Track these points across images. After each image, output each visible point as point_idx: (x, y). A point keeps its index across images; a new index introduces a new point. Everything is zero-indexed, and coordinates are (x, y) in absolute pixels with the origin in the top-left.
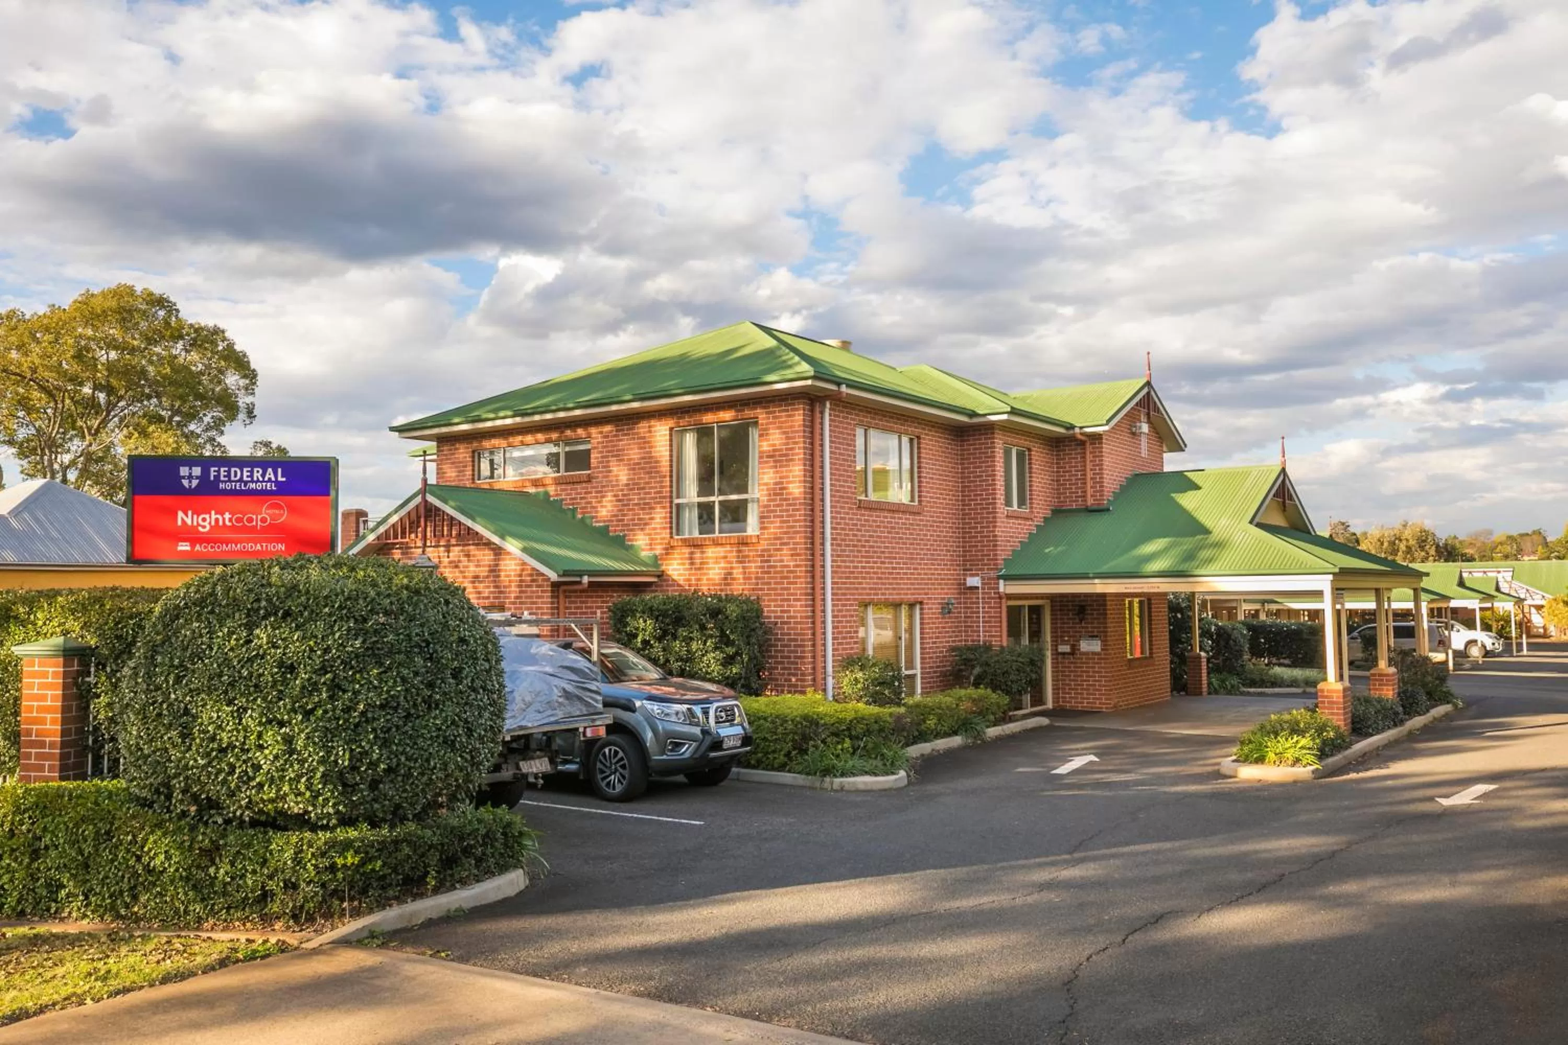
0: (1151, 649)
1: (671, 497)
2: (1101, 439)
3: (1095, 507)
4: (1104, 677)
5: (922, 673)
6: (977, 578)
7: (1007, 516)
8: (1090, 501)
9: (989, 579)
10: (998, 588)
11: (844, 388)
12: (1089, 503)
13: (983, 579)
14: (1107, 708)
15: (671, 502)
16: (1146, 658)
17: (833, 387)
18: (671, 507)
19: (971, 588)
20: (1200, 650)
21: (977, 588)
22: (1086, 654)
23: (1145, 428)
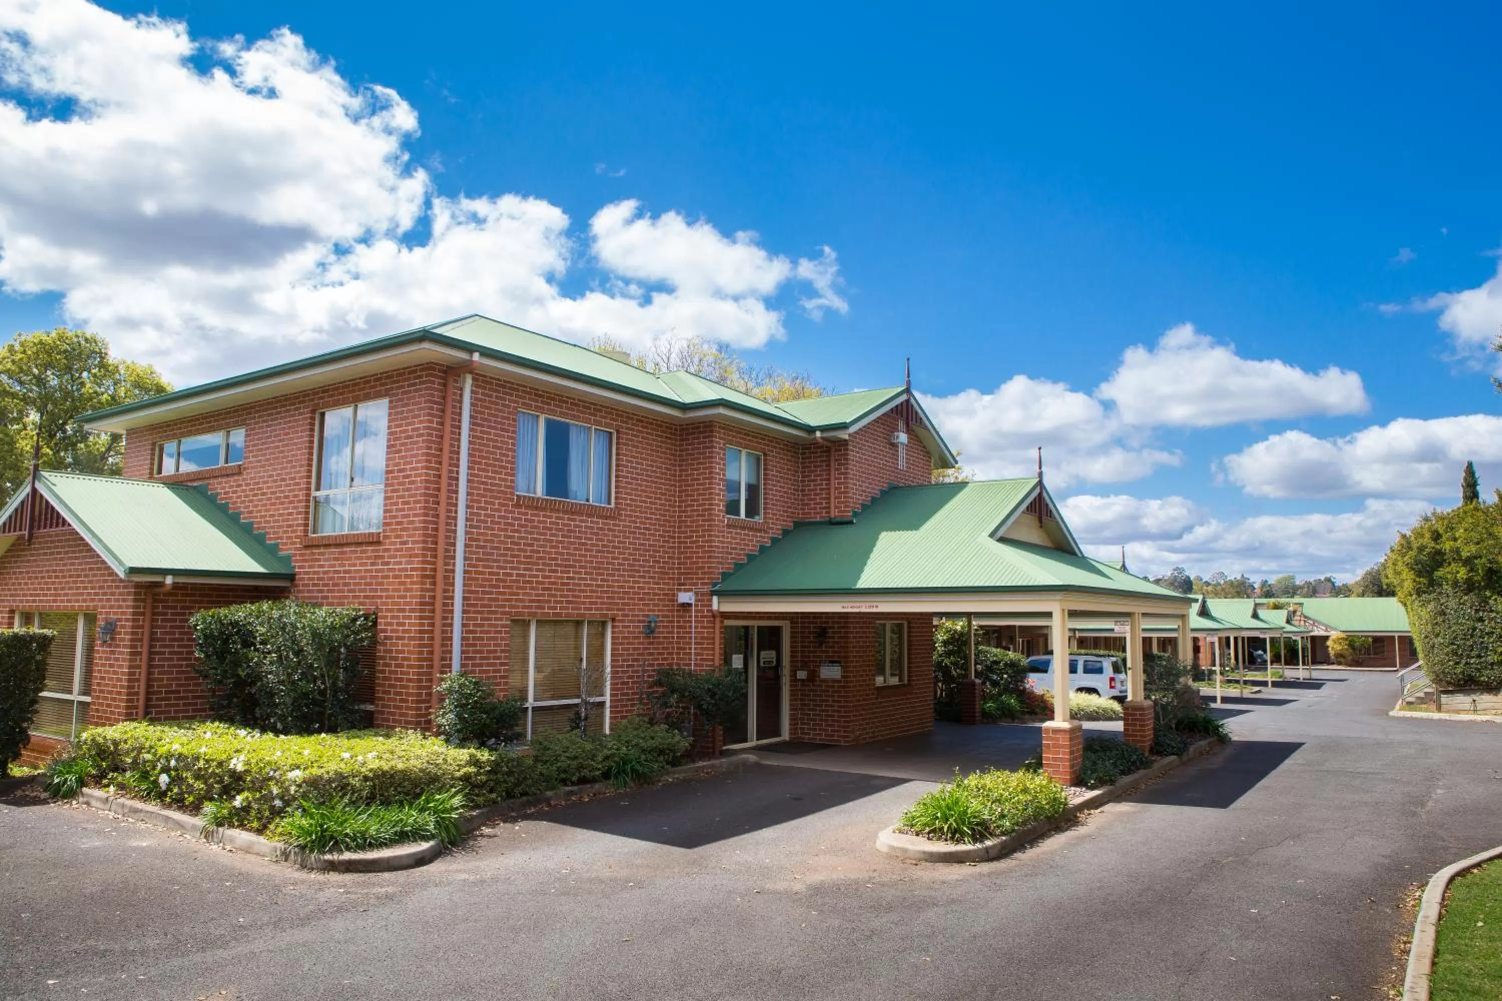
0: (909, 676)
1: (309, 489)
2: (847, 445)
3: (839, 520)
4: (844, 707)
5: (611, 701)
6: (690, 594)
7: (729, 526)
8: (834, 513)
9: (703, 594)
10: (711, 606)
11: (476, 357)
12: (832, 515)
13: (696, 594)
14: (845, 742)
15: (308, 495)
16: (904, 685)
17: (463, 356)
18: (308, 501)
19: (683, 605)
20: (976, 677)
21: (690, 605)
22: (825, 681)
23: (903, 438)
